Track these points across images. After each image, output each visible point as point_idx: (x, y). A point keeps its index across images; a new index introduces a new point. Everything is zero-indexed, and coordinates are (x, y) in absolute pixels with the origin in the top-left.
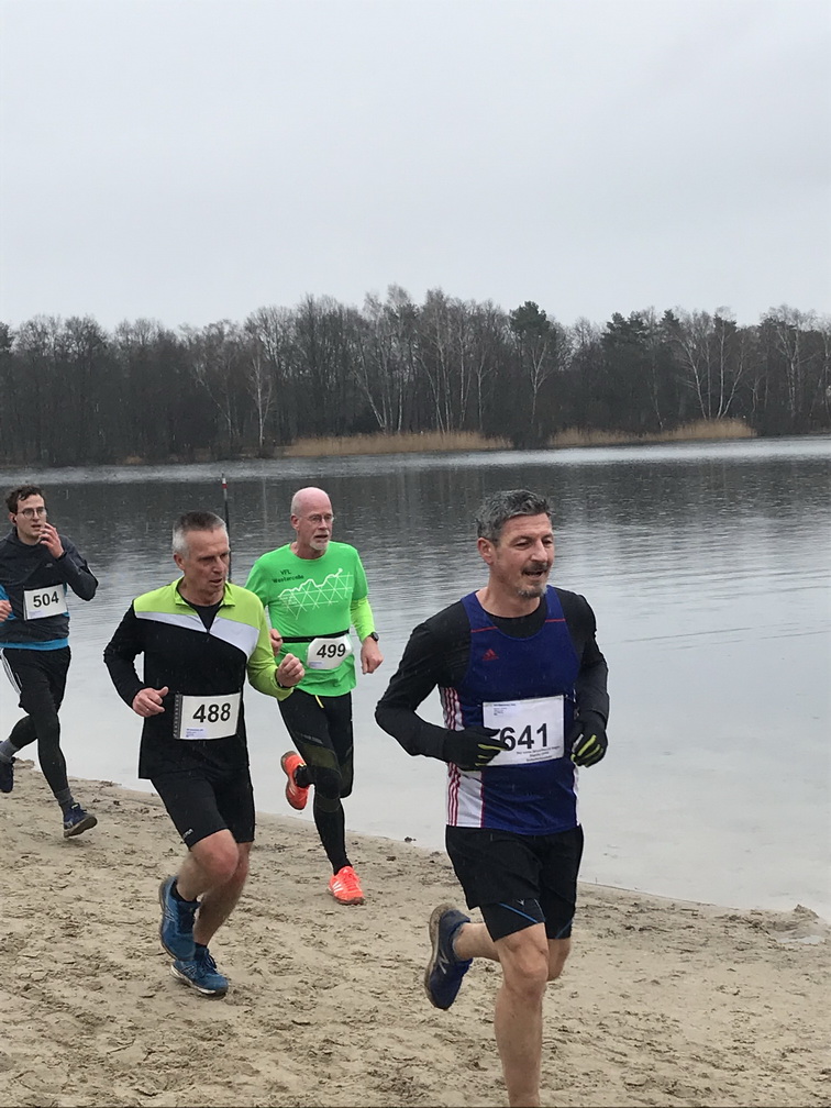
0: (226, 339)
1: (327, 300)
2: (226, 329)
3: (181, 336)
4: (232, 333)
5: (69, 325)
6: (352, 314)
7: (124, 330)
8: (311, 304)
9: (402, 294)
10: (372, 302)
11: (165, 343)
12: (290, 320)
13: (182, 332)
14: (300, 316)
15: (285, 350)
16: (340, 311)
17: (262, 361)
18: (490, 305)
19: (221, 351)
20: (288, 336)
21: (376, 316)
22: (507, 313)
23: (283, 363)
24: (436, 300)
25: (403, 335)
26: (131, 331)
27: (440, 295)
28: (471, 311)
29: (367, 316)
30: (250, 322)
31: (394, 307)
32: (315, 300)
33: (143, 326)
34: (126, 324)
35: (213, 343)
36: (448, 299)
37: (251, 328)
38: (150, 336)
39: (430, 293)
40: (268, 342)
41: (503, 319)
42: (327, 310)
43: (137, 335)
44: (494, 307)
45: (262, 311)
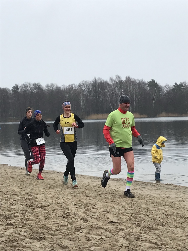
0: (74, 89)
1: (100, 79)
2: (74, 86)
3: (62, 88)
4: (75, 87)
5: (34, 85)
6: (106, 82)
7: (47, 86)
8: (95, 80)
9: (119, 77)
10: (111, 79)
11: (58, 89)
12: (90, 84)
13: (63, 87)
14: (93, 83)
15: (89, 92)
16: (103, 81)
17: (83, 94)
18: (142, 80)
19: (72, 92)
20: (89, 88)
21: (112, 83)
22: (147, 82)
23: (88, 95)
24: (128, 79)
25: (119, 88)
26: (49, 86)
27: (129, 78)
28: (137, 82)
29: (110, 83)
30: (80, 84)
31: (117, 80)
32: (97, 79)
33: (53, 85)
34: (48, 85)
35: (70, 90)
36: (131, 79)
37: (80, 86)
38: (54, 88)
39: (126, 77)
40: (84, 90)
41: (146, 84)
42: (100, 81)
43: (51, 87)
44: (143, 81)
45: (83, 81)
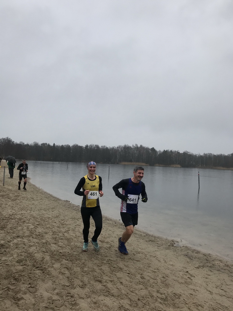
1: (127, 145)
2: (115, 147)
3: (109, 148)
5: (95, 145)
6: (130, 147)
7: (102, 147)
8: (125, 145)
9: (137, 145)
10: (133, 146)
11: (107, 148)
12: (123, 147)
15: (122, 151)
17: (119, 152)
19: (113, 150)
20: (122, 149)
25: (136, 150)
27: (142, 145)
28: (145, 148)
29: (132, 147)
31: (136, 146)
33: (104, 146)
35: (113, 149)
37: (118, 148)
38: (105, 148)
40: (120, 149)
42: (127, 146)
44: (149, 148)
45: (119, 146)
